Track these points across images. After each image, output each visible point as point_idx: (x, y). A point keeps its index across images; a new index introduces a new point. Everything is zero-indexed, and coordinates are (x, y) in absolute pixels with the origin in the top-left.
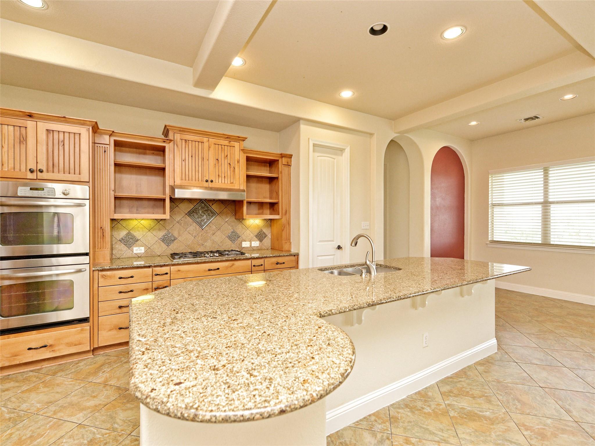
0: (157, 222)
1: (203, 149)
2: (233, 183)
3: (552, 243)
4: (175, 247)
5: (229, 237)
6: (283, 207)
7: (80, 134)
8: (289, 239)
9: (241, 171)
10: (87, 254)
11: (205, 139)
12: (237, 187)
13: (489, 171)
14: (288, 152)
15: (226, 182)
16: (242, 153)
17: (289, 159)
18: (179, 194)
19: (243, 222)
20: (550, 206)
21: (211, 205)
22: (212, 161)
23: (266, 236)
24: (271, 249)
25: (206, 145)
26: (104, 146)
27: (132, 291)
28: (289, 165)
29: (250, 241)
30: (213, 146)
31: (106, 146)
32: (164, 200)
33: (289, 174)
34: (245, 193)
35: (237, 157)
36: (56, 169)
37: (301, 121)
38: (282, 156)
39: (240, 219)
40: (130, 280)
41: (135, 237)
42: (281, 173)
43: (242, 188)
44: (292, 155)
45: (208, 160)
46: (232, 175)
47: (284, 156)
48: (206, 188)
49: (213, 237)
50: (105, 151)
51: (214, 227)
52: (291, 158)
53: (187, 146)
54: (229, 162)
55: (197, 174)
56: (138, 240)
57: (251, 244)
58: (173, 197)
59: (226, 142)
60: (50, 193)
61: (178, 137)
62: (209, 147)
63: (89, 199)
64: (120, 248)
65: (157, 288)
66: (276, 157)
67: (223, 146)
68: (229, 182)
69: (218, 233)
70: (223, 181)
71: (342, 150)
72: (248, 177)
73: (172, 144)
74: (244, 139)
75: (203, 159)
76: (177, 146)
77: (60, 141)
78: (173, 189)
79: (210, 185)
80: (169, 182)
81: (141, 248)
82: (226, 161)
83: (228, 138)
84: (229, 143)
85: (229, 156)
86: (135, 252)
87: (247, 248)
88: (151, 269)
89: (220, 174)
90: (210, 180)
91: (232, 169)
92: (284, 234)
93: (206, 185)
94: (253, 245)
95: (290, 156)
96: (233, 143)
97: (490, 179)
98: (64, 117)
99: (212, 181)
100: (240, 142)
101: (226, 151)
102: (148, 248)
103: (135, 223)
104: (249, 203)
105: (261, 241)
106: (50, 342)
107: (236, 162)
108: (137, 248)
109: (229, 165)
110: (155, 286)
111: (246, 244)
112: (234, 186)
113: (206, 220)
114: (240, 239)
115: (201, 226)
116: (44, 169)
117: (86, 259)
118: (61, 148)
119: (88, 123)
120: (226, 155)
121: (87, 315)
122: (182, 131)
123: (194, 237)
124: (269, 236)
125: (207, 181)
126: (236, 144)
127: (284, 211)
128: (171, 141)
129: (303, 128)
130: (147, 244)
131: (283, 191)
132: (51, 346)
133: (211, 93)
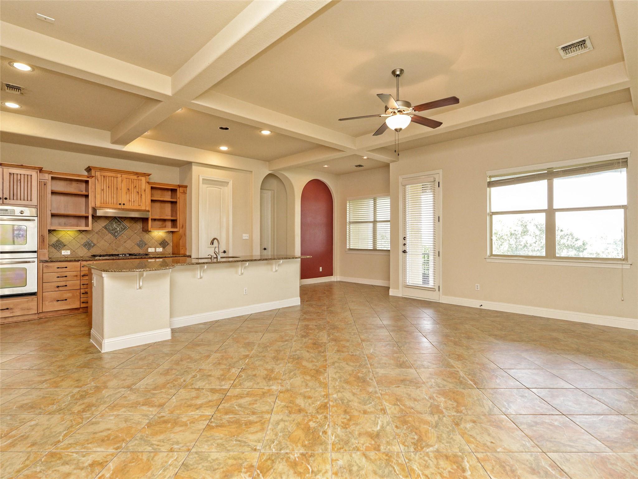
0: (80, 233)
1: (117, 182)
2: (140, 205)
3: (378, 249)
4: (94, 251)
5: (139, 245)
6: (181, 223)
7: (31, 175)
8: (185, 246)
9: (147, 197)
10: (35, 252)
11: (119, 175)
12: (143, 208)
13: (347, 198)
14: (185, 184)
15: (135, 205)
16: (147, 184)
17: (185, 189)
18: (99, 213)
19: (149, 233)
20: (376, 224)
21: (123, 221)
22: (124, 190)
23: (168, 244)
24: (173, 253)
25: (120, 179)
26: (44, 181)
27: (66, 276)
28: (184, 193)
29: (155, 248)
30: (125, 180)
31: (46, 181)
32: (87, 218)
33: (185, 200)
34: (150, 213)
35: (143, 187)
36: (15, 198)
37: (193, 163)
38: (179, 186)
39: (146, 230)
40: (64, 270)
41: (63, 243)
42: (179, 198)
43: (147, 209)
44: (187, 186)
45: (121, 189)
46: (139, 200)
47: (181, 187)
48: (119, 209)
49: (125, 244)
50: (45, 184)
51: (126, 237)
52: (187, 188)
53: (105, 180)
54: (137, 191)
55: (112, 199)
56: (65, 246)
57: (155, 250)
58: (95, 215)
59: (135, 177)
60: (12, 213)
61: (98, 174)
62: (122, 181)
63: (37, 217)
64: (51, 251)
65: (84, 275)
66: (176, 187)
67: (133, 180)
68: (137, 205)
69: (129, 241)
70: (133, 205)
71: (228, 183)
72: (152, 201)
73: (93, 179)
74: (149, 175)
75: (117, 189)
76: (98, 180)
77: (18, 180)
78: (94, 210)
79: (123, 207)
80: (91, 204)
81: (68, 251)
82: (135, 190)
83: (137, 174)
84: (138, 178)
85: (137, 186)
86: (63, 254)
87: (153, 252)
88: (79, 263)
89: (130, 200)
90: (122, 204)
91: (140, 195)
92: (181, 242)
93: (119, 207)
94: (157, 251)
95: (186, 187)
96: (140, 178)
97: (348, 204)
98: (22, 165)
99: (124, 204)
100: (146, 177)
101: (135, 184)
102: (73, 252)
103: (63, 233)
104: (154, 220)
105: (164, 248)
106: (11, 306)
107: (143, 191)
108: (64, 251)
109: (137, 193)
110: (82, 274)
111: (151, 250)
112: (142, 208)
113: (119, 232)
114: (147, 246)
115: (115, 236)
116: (8, 197)
117: (35, 255)
118: (19, 184)
119: (37, 168)
120: (135, 186)
121: (35, 290)
122: (101, 170)
123: (110, 244)
124: (171, 244)
125: (120, 204)
126: (143, 179)
127: (181, 226)
128: (93, 177)
129: (195, 168)
130: (72, 248)
131: (180, 210)
132: (11, 309)
133: (124, 147)
